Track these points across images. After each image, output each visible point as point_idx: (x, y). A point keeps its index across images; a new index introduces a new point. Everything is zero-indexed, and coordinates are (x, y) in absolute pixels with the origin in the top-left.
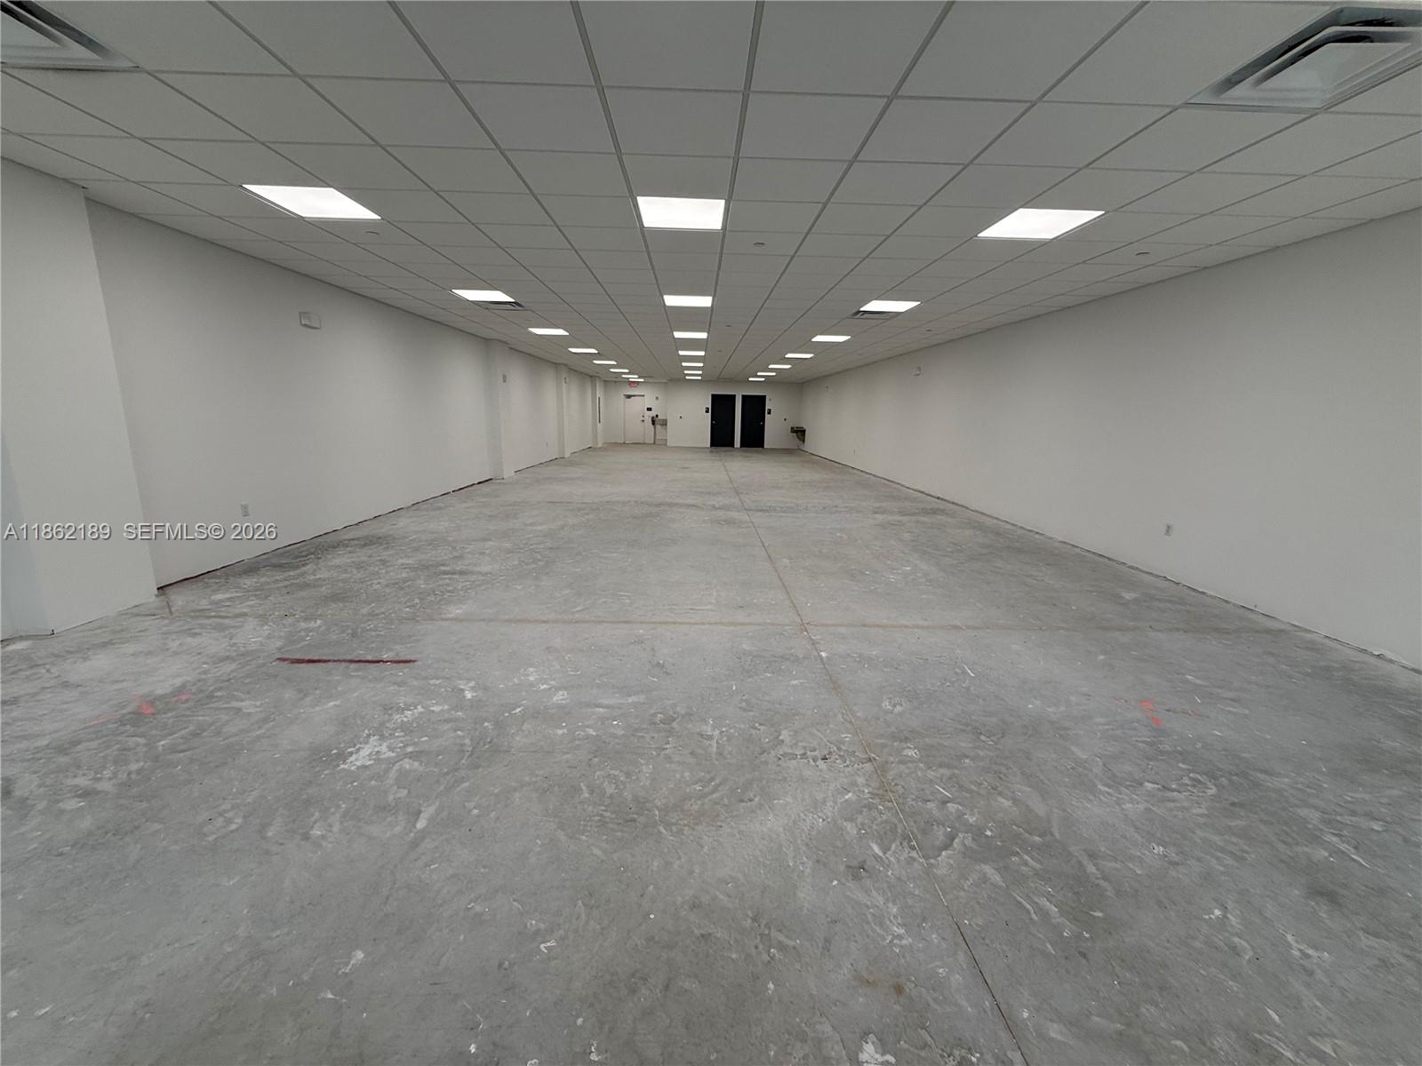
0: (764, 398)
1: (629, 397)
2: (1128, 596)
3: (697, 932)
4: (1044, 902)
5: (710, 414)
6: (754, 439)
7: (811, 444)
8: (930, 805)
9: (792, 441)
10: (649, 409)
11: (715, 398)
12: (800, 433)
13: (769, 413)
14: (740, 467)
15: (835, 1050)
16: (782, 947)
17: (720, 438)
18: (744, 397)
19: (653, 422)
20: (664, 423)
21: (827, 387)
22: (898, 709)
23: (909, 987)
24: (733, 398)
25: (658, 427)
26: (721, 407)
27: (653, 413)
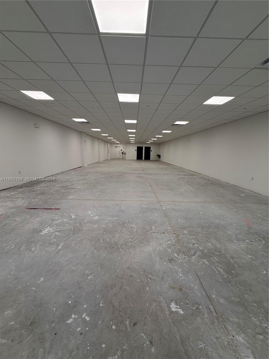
0: (150, 147)
1: (116, 147)
2: (242, 195)
3: (129, 275)
4: (219, 269)
5: (136, 151)
6: (148, 158)
7: (162, 159)
8: (190, 245)
9: (157, 158)
10: (121, 150)
11: (138, 147)
12: (159, 156)
13: (151, 151)
14: (144, 164)
15: (164, 304)
16: (150, 279)
17: (139, 157)
18: (145, 147)
19: (122, 153)
20: (125, 154)
21: (166, 145)
22: (183, 221)
23: (183, 289)
24: (143, 147)
25: (123, 155)
26: (139, 150)
27: (122, 151)
